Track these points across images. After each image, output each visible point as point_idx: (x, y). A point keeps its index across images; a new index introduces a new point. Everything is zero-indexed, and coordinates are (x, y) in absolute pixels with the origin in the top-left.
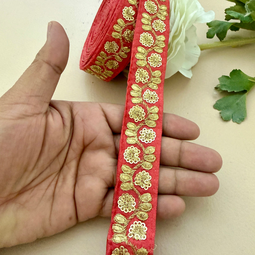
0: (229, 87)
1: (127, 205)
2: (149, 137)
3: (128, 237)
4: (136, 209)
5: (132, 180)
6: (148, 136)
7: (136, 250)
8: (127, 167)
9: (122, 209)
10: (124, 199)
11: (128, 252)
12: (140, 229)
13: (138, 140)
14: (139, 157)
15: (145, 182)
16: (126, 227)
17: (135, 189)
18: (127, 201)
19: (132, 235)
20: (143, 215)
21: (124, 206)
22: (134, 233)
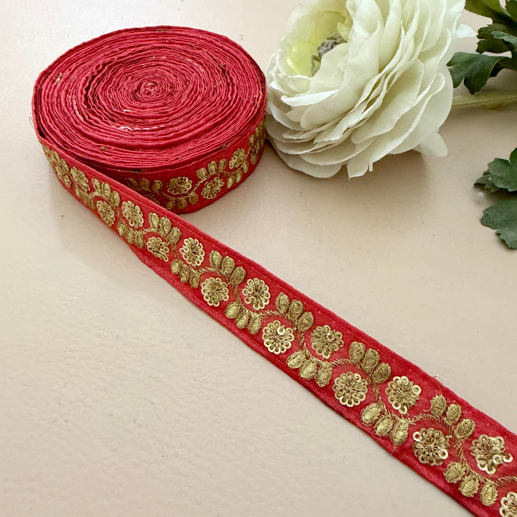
0: (509, 183)
1: (354, 390)
2: (259, 292)
3: (405, 416)
4: (366, 378)
5: (319, 360)
6: (257, 293)
7: (431, 413)
8: (292, 356)
9: (357, 402)
10: (341, 391)
11: (427, 428)
12: (401, 389)
13: (258, 314)
14: (285, 328)
15: (329, 340)
16: (388, 410)
17: (333, 363)
18: (348, 387)
19: (405, 407)
20: (381, 372)
21: (353, 395)
22: (403, 402)
